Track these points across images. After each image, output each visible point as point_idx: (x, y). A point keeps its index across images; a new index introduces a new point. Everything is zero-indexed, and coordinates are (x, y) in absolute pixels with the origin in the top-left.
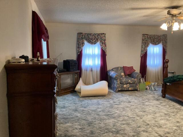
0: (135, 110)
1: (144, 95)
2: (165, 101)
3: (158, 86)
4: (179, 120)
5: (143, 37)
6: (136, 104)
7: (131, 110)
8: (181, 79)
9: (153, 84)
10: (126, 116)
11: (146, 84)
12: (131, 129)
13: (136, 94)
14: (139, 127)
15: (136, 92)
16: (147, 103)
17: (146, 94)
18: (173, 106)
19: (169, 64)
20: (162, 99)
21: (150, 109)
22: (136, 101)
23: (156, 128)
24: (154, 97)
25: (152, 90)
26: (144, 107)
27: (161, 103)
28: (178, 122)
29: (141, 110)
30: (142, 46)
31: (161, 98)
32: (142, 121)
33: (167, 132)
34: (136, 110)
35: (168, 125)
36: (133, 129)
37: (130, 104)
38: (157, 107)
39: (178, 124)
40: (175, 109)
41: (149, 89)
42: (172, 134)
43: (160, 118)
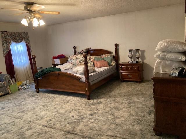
0: (12, 114)
1: (18, 96)
2: (40, 95)
3: (30, 83)
4: (55, 107)
5: (2, 35)
6: (11, 108)
7: (8, 116)
8: (49, 71)
9: (25, 82)
10: (2, 124)
11: (18, 84)
12: (13, 134)
13: (9, 98)
14: (22, 128)
15: (8, 95)
16: (23, 103)
17: (20, 95)
18: (48, 96)
19: (36, 59)
20: (37, 94)
21: (29, 107)
22: (10, 104)
23: (39, 122)
24: (29, 94)
25: (25, 89)
26: (21, 107)
27: (37, 98)
28: (55, 108)
29: (19, 111)
30: (3, 44)
31: (35, 93)
32: (23, 121)
33: (49, 120)
34: (14, 113)
35: (48, 114)
36: (16, 133)
37: (5, 110)
38: (34, 102)
39: (56, 110)
40: (50, 99)
41: (22, 88)
42: (53, 119)
43: (40, 111)
